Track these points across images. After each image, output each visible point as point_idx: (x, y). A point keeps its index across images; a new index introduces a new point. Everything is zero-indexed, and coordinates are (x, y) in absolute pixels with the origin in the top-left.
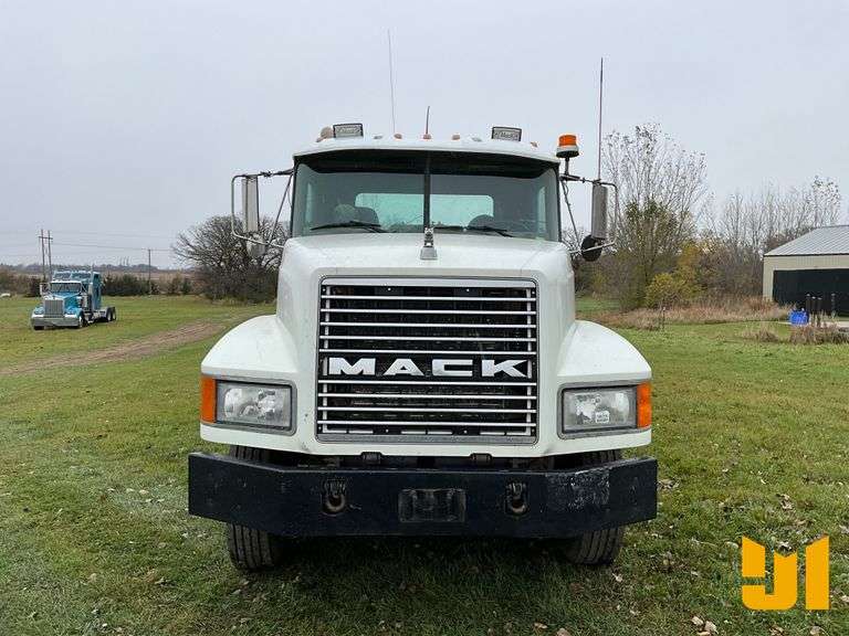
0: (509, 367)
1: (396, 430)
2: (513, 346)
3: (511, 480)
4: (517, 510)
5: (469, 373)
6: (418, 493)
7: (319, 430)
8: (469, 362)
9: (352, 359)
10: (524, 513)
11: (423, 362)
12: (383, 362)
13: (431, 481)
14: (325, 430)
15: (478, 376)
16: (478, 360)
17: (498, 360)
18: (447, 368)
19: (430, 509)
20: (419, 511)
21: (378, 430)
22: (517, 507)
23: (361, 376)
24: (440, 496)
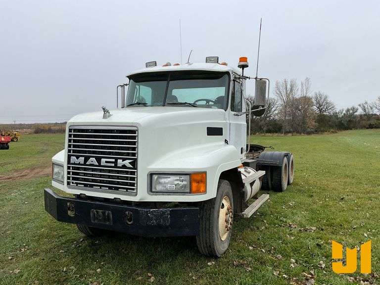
0: (127, 163)
1: (92, 186)
2: (128, 154)
3: (127, 210)
4: (129, 223)
5: (113, 165)
6: (97, 211)
7: (68, 183)
8: (114, 160)
9: (78, 157)
10: (132, 224)
11: (99, 160)
12: (87, 159)
13: (101, 207)
14: (71, 184)
15: (116, 166)
16: (116, 159)
17: (124, 160)
18: (106, 162)
19: (101, 218)
20: (97, 219)
21: (86, 185)
22: (130, 222)
23: (79, 164)
24: (104, 213)
